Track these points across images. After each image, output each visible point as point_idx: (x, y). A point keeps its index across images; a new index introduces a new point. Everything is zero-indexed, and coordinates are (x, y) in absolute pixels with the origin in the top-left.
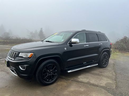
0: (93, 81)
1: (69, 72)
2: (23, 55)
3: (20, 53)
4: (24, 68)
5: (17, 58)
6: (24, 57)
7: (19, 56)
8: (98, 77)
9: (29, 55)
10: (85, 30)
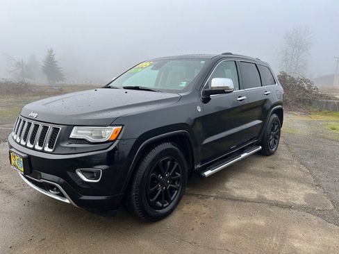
0: (269, 195)
1: (207, 173)
2: (86, 134)
3: (75, 128)
4: (91, 175)
5: (65, 145)
6: (91, 139)
7: (71, 136)
8: (274, 180)
9: (109, 133)
10: (231, 54)
